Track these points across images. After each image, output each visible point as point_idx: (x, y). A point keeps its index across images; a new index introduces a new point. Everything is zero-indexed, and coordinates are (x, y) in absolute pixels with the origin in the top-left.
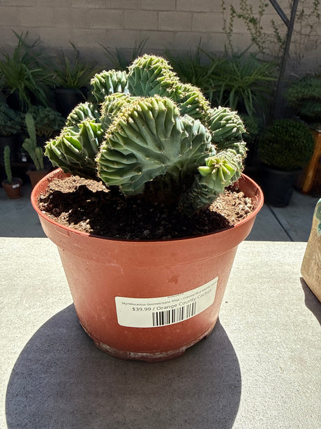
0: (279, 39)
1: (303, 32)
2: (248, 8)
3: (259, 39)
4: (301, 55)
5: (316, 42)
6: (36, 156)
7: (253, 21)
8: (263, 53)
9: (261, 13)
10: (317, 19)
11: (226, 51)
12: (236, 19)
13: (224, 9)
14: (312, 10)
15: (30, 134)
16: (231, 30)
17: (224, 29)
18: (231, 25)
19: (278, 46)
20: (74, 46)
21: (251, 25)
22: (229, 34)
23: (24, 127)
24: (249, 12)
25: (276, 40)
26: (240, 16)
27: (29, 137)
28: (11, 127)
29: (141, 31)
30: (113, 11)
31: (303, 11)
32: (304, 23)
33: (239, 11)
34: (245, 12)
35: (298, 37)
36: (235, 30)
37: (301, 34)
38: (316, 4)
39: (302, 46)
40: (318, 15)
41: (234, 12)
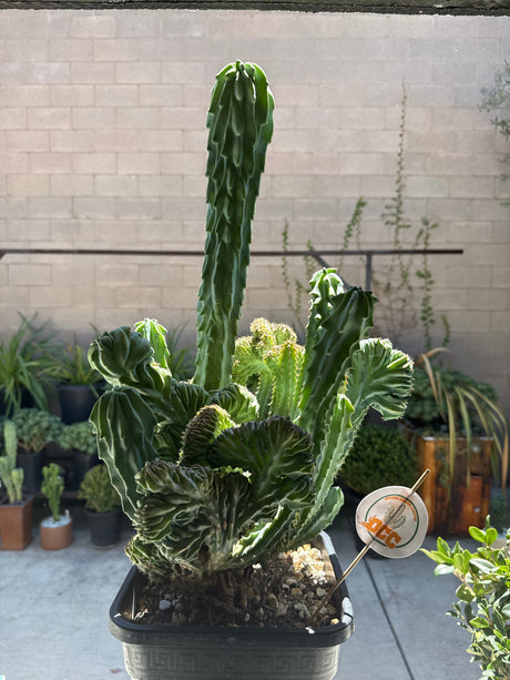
1: (394, 306)
5: (414, 318)
6: (11, 481)
10: (409, 293)
12: (303, 295)
13: (288, 284)
14: (401, 282)
15: (7, 451)
16: (299, 307)
17: (290, 305)
18: (299, 301)
22: (296, 312)
26: (308, 291)
27: (5, 454)
29: (183, 310)
30: (150, 290)
31: (389, 285)
32: (393, 297)
33: (305, 285)
35: (388, 312)
36: (304, 307)
37: (391, 309)
38: (405, 276)
39: (395, 323)
40: (410, 288)
41: (300, 286)
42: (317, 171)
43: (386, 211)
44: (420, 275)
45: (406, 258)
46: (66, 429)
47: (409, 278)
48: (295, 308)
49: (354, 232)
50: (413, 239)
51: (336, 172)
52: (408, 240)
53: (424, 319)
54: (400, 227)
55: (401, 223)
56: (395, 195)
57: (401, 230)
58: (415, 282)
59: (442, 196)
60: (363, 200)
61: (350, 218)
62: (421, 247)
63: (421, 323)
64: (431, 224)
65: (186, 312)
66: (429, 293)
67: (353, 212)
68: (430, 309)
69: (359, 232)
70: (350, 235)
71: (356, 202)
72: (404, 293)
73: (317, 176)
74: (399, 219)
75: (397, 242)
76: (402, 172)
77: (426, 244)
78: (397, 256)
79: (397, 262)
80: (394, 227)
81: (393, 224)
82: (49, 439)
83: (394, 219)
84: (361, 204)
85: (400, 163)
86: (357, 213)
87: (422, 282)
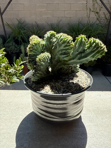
0: (106, 18)
2: (95, 8)
3: (99, 19)
7: (97, 13)
8: (101, 23)
9: (100, 10)
11: (88, 23)
12: (91, 12)
13: (87, 9)
15: (22, 52)
16: (90, 16)
17: (87, 16)
18: (90, 14)
19: (106, 21)
20: (36, 23)
21: (96, 14)
22: (89, 17)
23: (20, 50)
24: (96, 10)
25: (105, 19)
26: (92, 11)
27: (22, 53)
28: (16, 50)
29: (59, 17)
30: (50, 11)
34: (94, 10)
36: (91, 16)
41: (91, 10)
65: (59, 18)
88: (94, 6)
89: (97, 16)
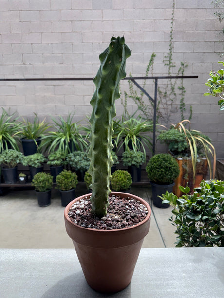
2: (134, 92)
3: (142, 108)
4: (169, 115)
5: (176, 108)
7: (138, 99)
8: (146, 115)
9: (142, 95)
10: (175, 97)
12: (128, 98)
13: (121, 93)
14: (171, 92)
16: (126, 104)
17: (122, 103)
18: (126, 102)
20: (36, 114)
21: (137, 101)
22: (125, 106)
24: (135, 94)
26: (130, 97)
30: (59, 96)
31: (166, 93)
32: (167, 99)
33: (129, 94)
34: (133, 94)
35: (165, 106)
36: (128, 103)
37: (167, 104)
38: (173, 89)
39: (168, 110)
40: (175, 94)
41: (126, 95)
42: (133, 40)
43: (165, 59)
44: (180, 89)
45: (173, 80)
46: (25, 157)
47: (175, 90)
48: (124, 104)
49: (151, 69)
50: (177, 72)
51: (142, 41)
52: (174, 72)
53: (181, 108)
54: (171, 66)
55: (171, 65)
56: (169, 51)
57: (171, 68)
58: (177, 92)
59: (190, 51)
60: (155, 54)
61: (149, 62)
62: (181, 75)
63: (180, 110)
64: (185, 65)
65: (76, 106)
66: (183, 97)
67: (150, 60)
68: (184, 104)
69: (153, 69)
70: (148, 70)
71: (151, 55)
72: (172, 97)
73: (134, 42)
74: (170, 63)
75: (170, 73)
76: (172, 40)
77: (182, 74)
78: (170, 79)
79: (169, 82)
80: (168, 66)
81: (168, 65)
82: (18, 161)
83: (168, 63)
84: (154, 56)
85: (171, 36)
86: (152, 60)
87: (180, 92)
88: (131, 88)
89: (139, 104)
